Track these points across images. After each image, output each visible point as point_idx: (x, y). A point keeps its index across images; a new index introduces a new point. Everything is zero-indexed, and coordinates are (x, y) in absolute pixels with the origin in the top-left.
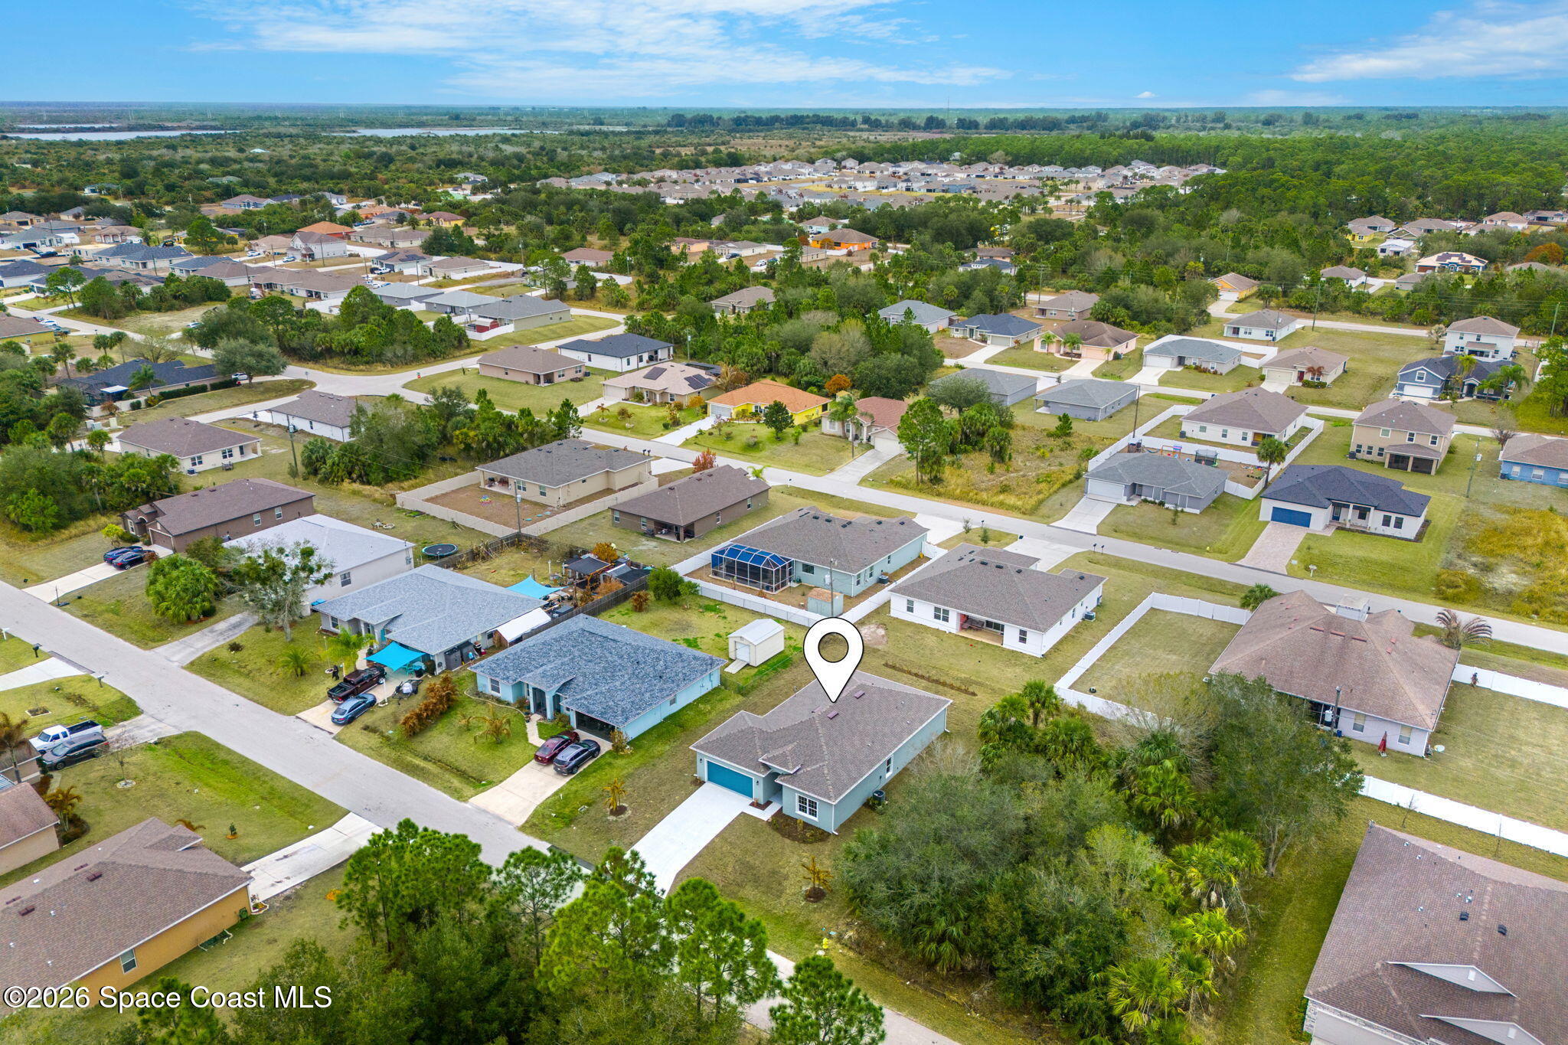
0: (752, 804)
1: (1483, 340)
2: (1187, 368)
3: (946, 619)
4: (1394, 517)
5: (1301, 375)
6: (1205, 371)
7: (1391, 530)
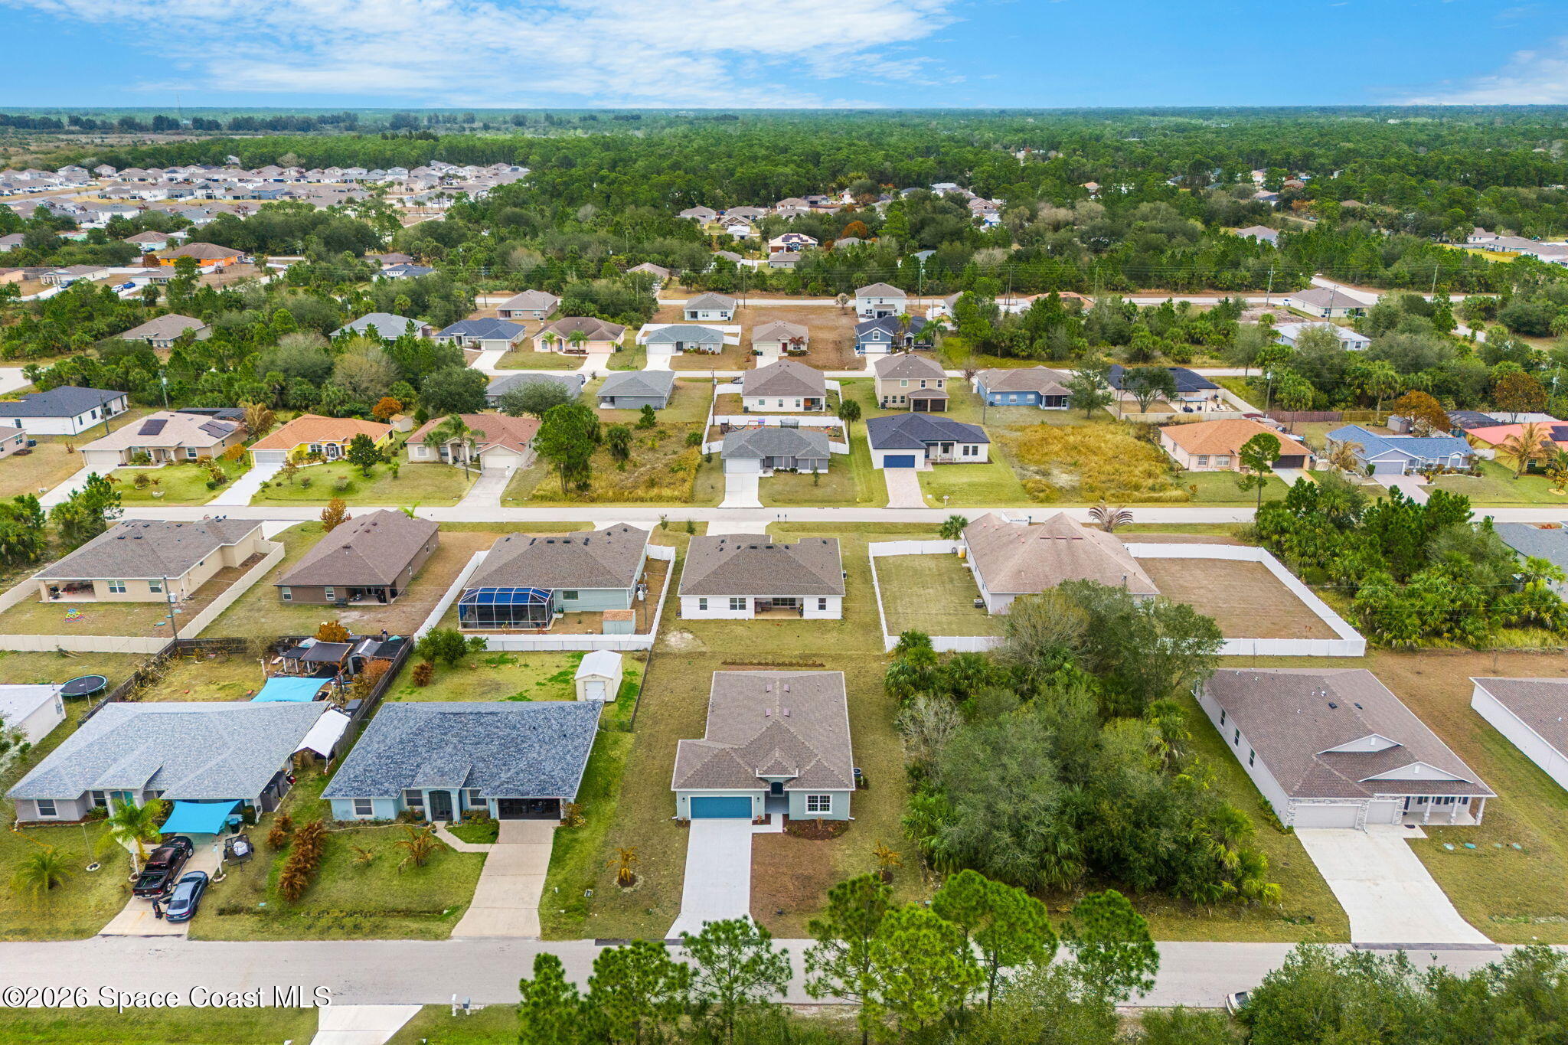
0: (755, 823)
1: (885, 302)
2: (685, 351)
3: (743, 607)
4: (971, 446)
5: (785, 346)
6: (705, 353)
7: (970, 458)
